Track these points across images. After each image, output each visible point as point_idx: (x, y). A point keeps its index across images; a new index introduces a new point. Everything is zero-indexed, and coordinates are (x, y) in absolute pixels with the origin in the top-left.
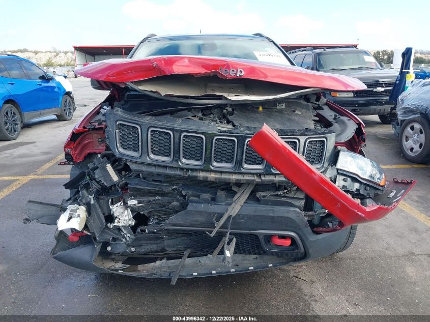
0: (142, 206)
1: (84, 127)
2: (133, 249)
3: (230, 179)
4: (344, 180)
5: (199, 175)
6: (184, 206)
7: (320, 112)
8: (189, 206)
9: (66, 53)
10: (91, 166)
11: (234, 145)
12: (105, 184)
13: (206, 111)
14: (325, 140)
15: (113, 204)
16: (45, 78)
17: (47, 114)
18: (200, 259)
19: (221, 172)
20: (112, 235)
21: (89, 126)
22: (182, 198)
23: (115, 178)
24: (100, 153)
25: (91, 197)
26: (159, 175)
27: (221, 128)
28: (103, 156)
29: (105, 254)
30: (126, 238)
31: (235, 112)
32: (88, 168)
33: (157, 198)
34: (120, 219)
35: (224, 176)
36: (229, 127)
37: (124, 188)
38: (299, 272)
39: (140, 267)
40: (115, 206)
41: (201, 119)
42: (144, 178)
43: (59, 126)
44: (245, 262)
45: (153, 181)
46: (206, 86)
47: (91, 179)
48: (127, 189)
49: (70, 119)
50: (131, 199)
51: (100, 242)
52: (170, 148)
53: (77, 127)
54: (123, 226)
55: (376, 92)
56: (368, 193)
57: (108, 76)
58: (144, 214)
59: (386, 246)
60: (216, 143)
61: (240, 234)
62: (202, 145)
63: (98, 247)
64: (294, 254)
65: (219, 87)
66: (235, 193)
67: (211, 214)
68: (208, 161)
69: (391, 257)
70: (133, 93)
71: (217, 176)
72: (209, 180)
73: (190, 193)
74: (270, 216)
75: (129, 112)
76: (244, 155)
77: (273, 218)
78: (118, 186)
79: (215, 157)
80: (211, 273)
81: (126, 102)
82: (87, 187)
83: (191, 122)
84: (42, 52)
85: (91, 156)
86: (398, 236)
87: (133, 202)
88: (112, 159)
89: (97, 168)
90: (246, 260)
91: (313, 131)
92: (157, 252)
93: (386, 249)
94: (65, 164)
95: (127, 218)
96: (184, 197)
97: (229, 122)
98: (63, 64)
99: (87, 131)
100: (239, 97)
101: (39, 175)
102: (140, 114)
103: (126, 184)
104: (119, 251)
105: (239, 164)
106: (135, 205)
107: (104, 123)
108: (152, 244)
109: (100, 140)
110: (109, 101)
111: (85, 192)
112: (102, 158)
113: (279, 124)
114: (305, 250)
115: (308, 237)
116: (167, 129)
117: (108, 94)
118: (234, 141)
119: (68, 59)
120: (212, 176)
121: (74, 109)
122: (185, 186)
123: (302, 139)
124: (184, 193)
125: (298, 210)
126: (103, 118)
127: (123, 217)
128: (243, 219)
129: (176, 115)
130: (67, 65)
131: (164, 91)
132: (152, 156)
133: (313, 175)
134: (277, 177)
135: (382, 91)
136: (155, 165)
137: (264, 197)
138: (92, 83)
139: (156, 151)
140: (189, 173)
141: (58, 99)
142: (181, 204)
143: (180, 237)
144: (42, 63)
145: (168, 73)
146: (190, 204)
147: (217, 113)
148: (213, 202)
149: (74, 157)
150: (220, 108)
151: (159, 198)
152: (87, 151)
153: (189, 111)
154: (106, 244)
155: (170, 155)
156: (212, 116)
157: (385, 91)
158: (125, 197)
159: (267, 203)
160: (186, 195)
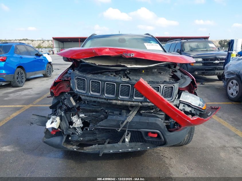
0: (87, 118)
1: (60, 80)
2: (82, 139)
3: (127, 104)
4: (184, 106)
5: (113, 102)
6: (106, 117)
7: (175, 73)
8: (108, 117)
9: (48, 41)
10: (63, 98)
11: (130, 88)
12: (69, 106)
13: (117, 72)
14: (173, 86)
15: (72, 116)
16: (38, 55)
17: (38, 73)
18: (114, 144)
19: (123, 101)
20: (71, 131)
21: (62, 79)
22: (105, 113)
23: (74, 104)
24: (67, 92)
25: (63, 112)
26: (95, 102)
27: (123, 80)
28: (69, 93)
29: (68, 142)
30: (78, 133)
31: (131, 73)
32: (61, 99)
33: (94, 113)
34: (76, 124)
35: (125, 103)
36: (128, 80)
37: (78, 108)
38: (165, 154)
39: (85, 148)
40: (74, 117)
41: (115, 76)
42: (88, 104)
43: (44, 80)
44: (136, 146)
45: (92, 105)
46: (117, 61)
47: (63, 104)
48: (80, 109)
49: (50, 77)
50: (81, 114)
51: (66, 135)
52: (100, 89)
53: (57, 79)
54: (77, 127)
55: (215, 63)
56: (196, 113)
57: (72, 56)
58: (87, 121)
59: (211, 142)
60: (121, 87)
61: (132, 131)
62: (115, 88)
63: (65, 137)
64: (160, 142)
65: (124, 61)
66: (130, 111)
67: (119, 121)
68: (117, 95)
69: (213, 148)
70: (83, 63)
71: (122, 102)
72: (118, 104)
73: (109, 111)
74: (147, 122)
75: (81, 73)
76: (134, 93)
77: (148, 123)
78: (75, 107)
79: (120, 93)
80: (119, 151)
81: (80, 68)
82: (61, 108)
83: (110, 77)
84: (36, 40)
85: (62, 93)
86: (218, 138)
87: (82, 115)
88: (73, 95)
89: (66, 99)
90: (137, 145)
91: (168, 82)
92: (93, 140)
93: (211, 144)
94: (50, 97)
95: (79, 123)
96: (106, 113)
97: (127, 77)
98: (46, 47)
99: (62, 81)
100: (132, 66)
101: (34, 105)
102: (87, 73)
103: (79, 107)
104: (75, 140)
105: (132, 97)
106: (83, 117)
107: (70, 78)
108: (90, 136)
109: (67, 86)
110: (72, 67)
111: (59, 110)
112: (68, 94)
113: (151, 79)
114: (165, 140)
115: (166, 133)
116: (98, 80)
117: (72, 64)
118: (129, 86)
119: (49, 44)
120: (119, 102)
121: (53, 71)
122: (107, 108)
123: (162, 86)
124: (106, 111)
125: (160, 119)
126: (69, 75)
127: (77, 122)
128: (134, 123)
129: (103, 74)
130: (49, 47)
131: (98, 63)
132: (91, 93)
133: (164, 101)
134: (150, 103)
135: (218, 63)
136: (92, 97)
137: (144, 113)
138: (64, 58)
139: (93, 90)
140: (109, 101)
141: (44, 66)
142: (105, 116)
143: (104, 133)
144: (35, 46)
145: (99, 55)
146: (109, 116)
147: (122, 73)
148: (120, 116)
149: (55, 94)
150: (124, 71)
151: (95, 113)
152: (61, 91)
153: (109, 72)
154: (68, 136)
155: (100, 92)
156: (120, 74)
157: (220, 63)
158: (78, 113)
159: (145, 116)
160: (107, 112)
